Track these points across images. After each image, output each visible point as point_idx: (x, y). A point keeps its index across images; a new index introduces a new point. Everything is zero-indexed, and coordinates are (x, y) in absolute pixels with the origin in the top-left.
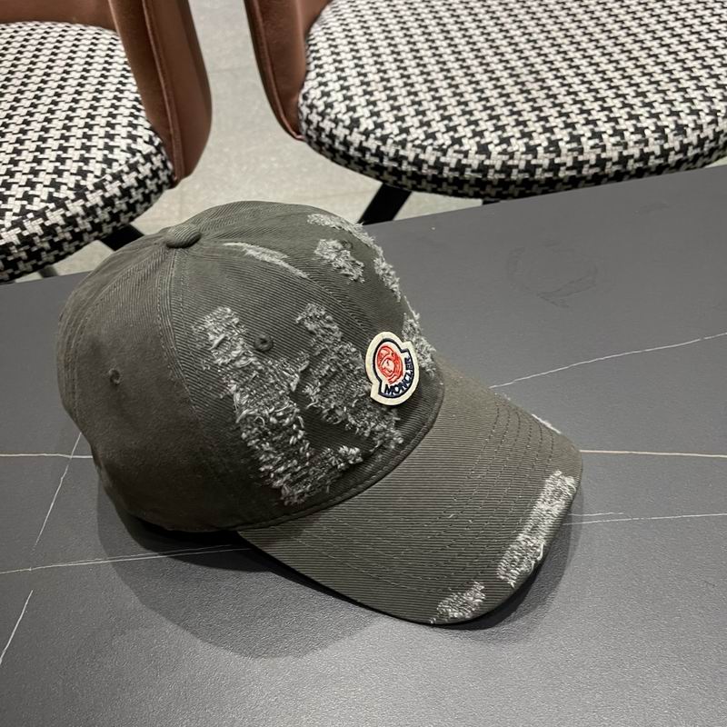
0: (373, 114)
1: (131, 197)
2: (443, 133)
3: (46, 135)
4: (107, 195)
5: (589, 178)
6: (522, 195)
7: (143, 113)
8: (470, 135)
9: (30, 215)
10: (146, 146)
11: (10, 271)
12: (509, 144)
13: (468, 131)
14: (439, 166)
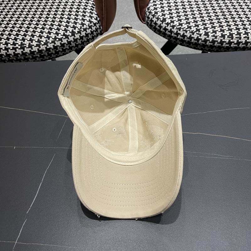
1: (88, 37)
2: (194, 27)
3: (64, 13)
4: (81, 35)
5: (241, 48)
6: (217, 51)
7: (95, 9)
9: (57, 40)
10: (95, 20)
11: (49, 57)
12: (216, 33)
13: (202, 27)
14: (191, 38)
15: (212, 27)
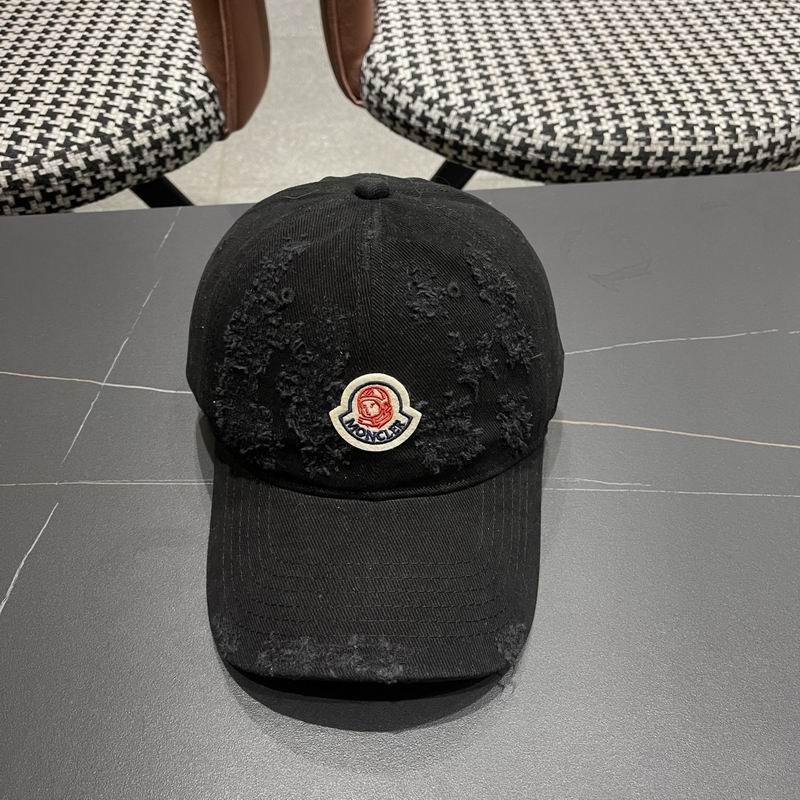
0: (438, 83)
1: (179, 142)
2: (510, 110)
3: (96, 69)
4: (155, 137)
5: (654, 171)
6: (584, 180)
7: (199, 58)
8: (537, 114)
9: (74, 148)
10: (200, 91)
11: (48, 204)
12: (576, 127)
13: (535, 111)
14: (501, 143)
15: (565, 110)
